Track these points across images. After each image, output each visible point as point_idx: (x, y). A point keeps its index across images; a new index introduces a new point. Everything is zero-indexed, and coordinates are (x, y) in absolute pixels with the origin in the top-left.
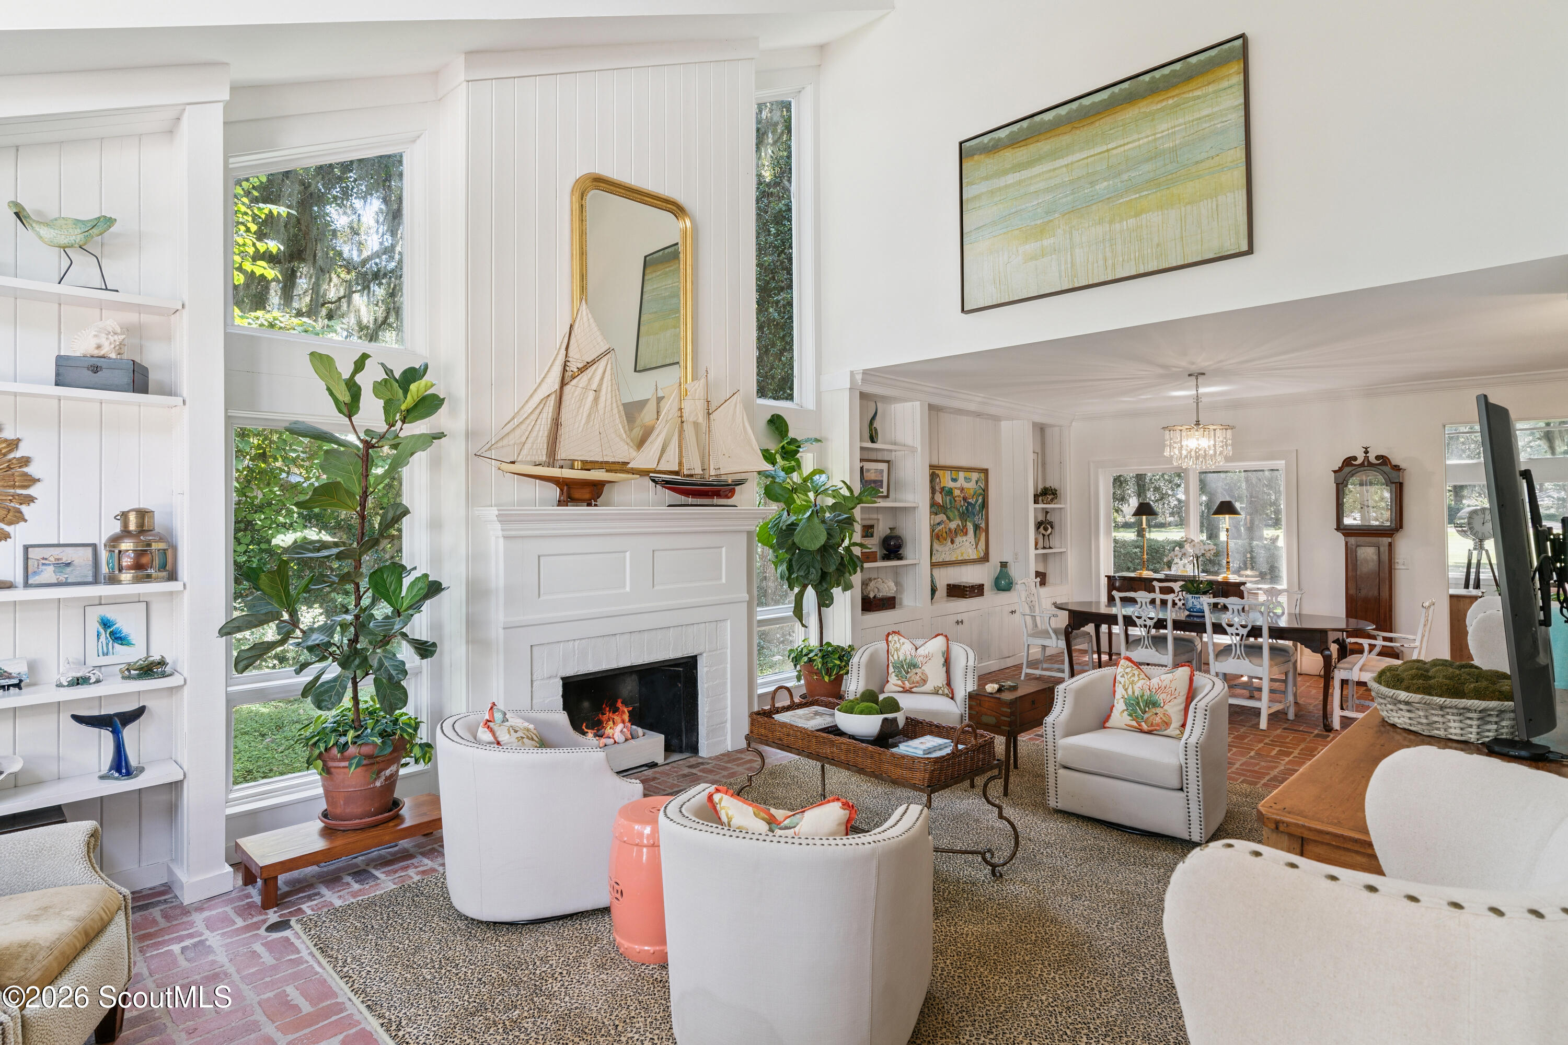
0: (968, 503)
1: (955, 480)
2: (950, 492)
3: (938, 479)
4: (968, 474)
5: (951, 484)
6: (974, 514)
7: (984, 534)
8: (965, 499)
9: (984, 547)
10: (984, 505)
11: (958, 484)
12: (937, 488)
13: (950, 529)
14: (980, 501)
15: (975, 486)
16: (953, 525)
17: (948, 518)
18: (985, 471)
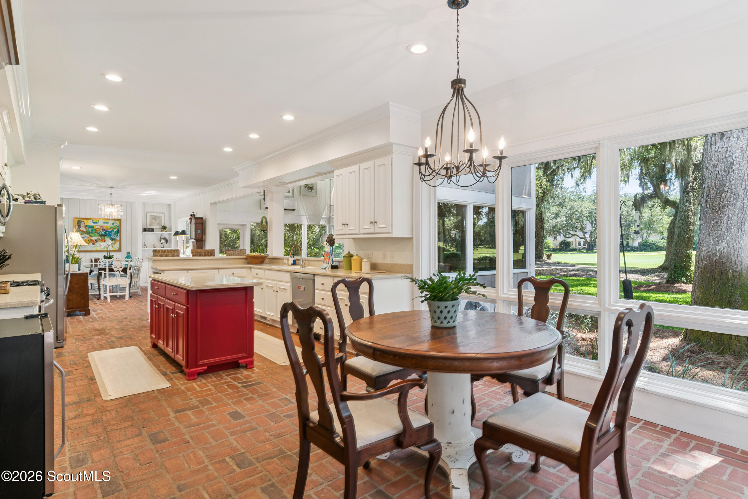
0: (106, 231)
1: (96, 223)
2: (92, 227)
3: (83, 223)
4: (105, 221)
5: (93, 224)
6: (111, 235)
7: (119, 242)
8: (103, 230)
9: (119, 247)
10: (119, 231)
11: (99, 224)
12: (82, 225)
13: (91, 240)
14: (116, 230)
15: (112, 225)
16: (94, 239)
17: (90, 235)
18: (120, 220)
